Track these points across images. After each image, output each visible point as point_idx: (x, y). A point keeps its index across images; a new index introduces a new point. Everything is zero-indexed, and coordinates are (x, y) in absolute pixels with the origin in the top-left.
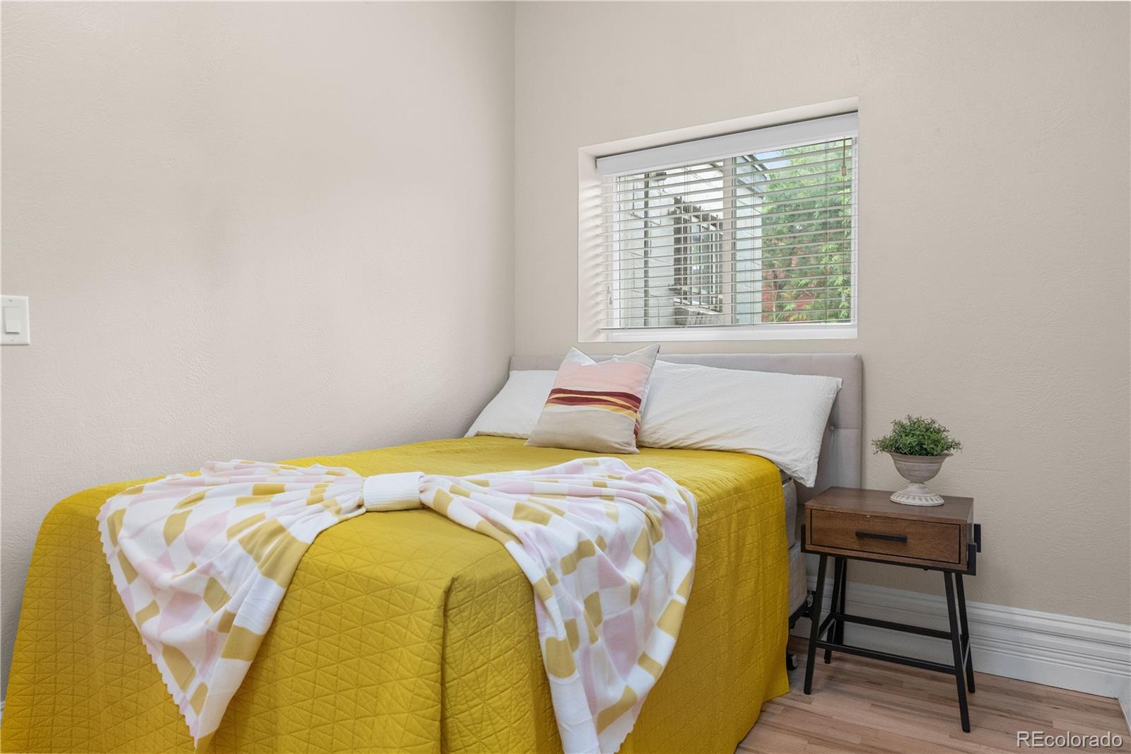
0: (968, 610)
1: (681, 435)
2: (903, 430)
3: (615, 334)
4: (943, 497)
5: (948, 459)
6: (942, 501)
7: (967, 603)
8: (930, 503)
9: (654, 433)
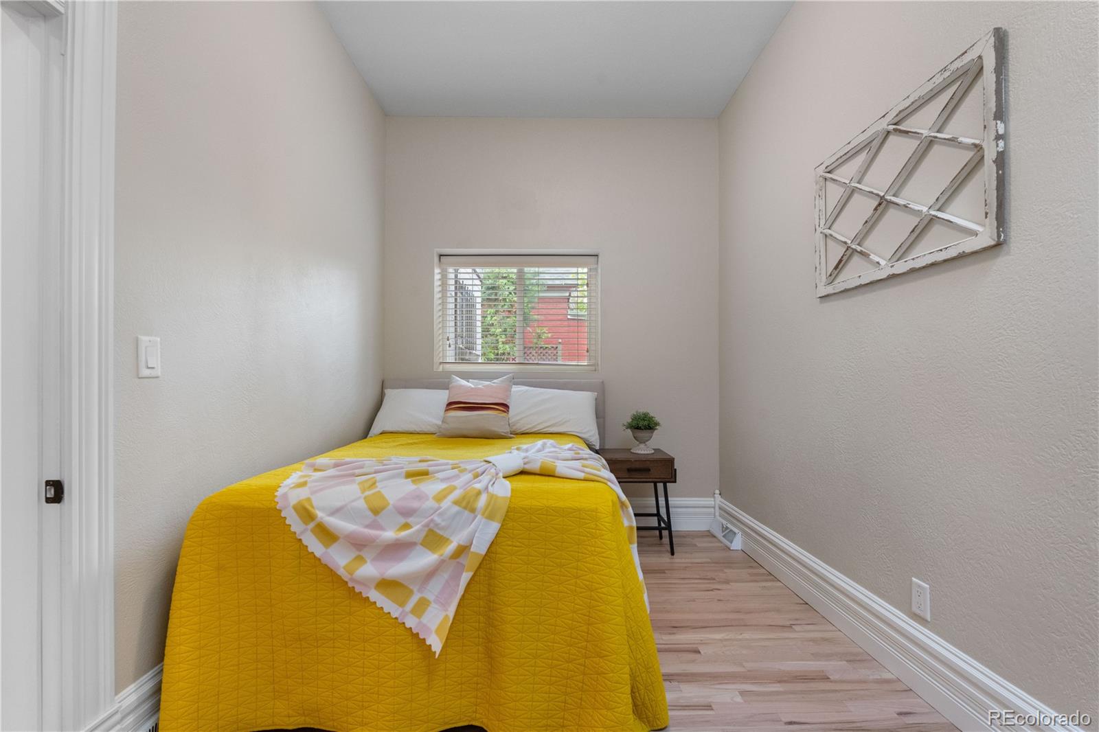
0: (670, 502)
1: (530, 426)
2: (636, 418)
3: (448, 366)
4: (654, 449)
5: (656, 431)
6: (653, 451)
7: (669, 499)
8: (648, 452)
9: (514, 425)
